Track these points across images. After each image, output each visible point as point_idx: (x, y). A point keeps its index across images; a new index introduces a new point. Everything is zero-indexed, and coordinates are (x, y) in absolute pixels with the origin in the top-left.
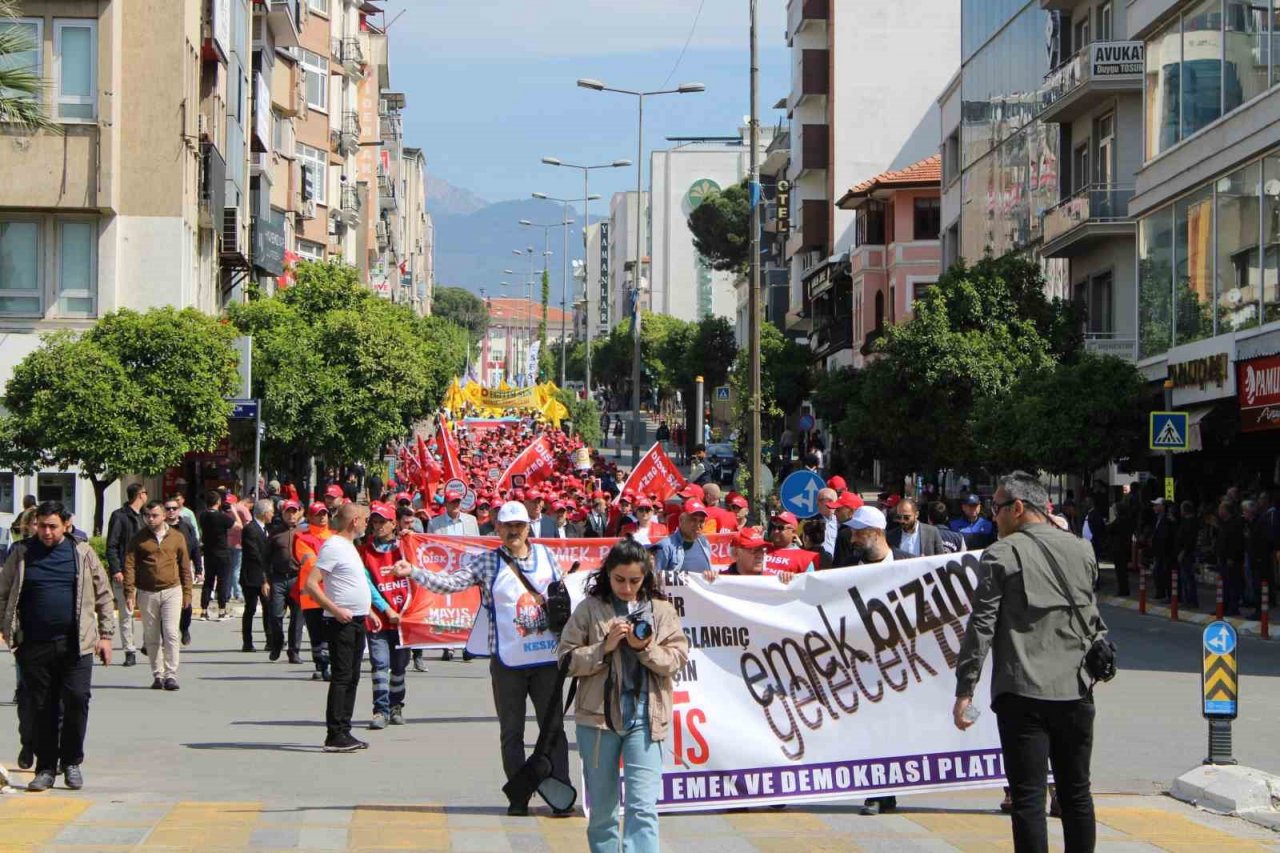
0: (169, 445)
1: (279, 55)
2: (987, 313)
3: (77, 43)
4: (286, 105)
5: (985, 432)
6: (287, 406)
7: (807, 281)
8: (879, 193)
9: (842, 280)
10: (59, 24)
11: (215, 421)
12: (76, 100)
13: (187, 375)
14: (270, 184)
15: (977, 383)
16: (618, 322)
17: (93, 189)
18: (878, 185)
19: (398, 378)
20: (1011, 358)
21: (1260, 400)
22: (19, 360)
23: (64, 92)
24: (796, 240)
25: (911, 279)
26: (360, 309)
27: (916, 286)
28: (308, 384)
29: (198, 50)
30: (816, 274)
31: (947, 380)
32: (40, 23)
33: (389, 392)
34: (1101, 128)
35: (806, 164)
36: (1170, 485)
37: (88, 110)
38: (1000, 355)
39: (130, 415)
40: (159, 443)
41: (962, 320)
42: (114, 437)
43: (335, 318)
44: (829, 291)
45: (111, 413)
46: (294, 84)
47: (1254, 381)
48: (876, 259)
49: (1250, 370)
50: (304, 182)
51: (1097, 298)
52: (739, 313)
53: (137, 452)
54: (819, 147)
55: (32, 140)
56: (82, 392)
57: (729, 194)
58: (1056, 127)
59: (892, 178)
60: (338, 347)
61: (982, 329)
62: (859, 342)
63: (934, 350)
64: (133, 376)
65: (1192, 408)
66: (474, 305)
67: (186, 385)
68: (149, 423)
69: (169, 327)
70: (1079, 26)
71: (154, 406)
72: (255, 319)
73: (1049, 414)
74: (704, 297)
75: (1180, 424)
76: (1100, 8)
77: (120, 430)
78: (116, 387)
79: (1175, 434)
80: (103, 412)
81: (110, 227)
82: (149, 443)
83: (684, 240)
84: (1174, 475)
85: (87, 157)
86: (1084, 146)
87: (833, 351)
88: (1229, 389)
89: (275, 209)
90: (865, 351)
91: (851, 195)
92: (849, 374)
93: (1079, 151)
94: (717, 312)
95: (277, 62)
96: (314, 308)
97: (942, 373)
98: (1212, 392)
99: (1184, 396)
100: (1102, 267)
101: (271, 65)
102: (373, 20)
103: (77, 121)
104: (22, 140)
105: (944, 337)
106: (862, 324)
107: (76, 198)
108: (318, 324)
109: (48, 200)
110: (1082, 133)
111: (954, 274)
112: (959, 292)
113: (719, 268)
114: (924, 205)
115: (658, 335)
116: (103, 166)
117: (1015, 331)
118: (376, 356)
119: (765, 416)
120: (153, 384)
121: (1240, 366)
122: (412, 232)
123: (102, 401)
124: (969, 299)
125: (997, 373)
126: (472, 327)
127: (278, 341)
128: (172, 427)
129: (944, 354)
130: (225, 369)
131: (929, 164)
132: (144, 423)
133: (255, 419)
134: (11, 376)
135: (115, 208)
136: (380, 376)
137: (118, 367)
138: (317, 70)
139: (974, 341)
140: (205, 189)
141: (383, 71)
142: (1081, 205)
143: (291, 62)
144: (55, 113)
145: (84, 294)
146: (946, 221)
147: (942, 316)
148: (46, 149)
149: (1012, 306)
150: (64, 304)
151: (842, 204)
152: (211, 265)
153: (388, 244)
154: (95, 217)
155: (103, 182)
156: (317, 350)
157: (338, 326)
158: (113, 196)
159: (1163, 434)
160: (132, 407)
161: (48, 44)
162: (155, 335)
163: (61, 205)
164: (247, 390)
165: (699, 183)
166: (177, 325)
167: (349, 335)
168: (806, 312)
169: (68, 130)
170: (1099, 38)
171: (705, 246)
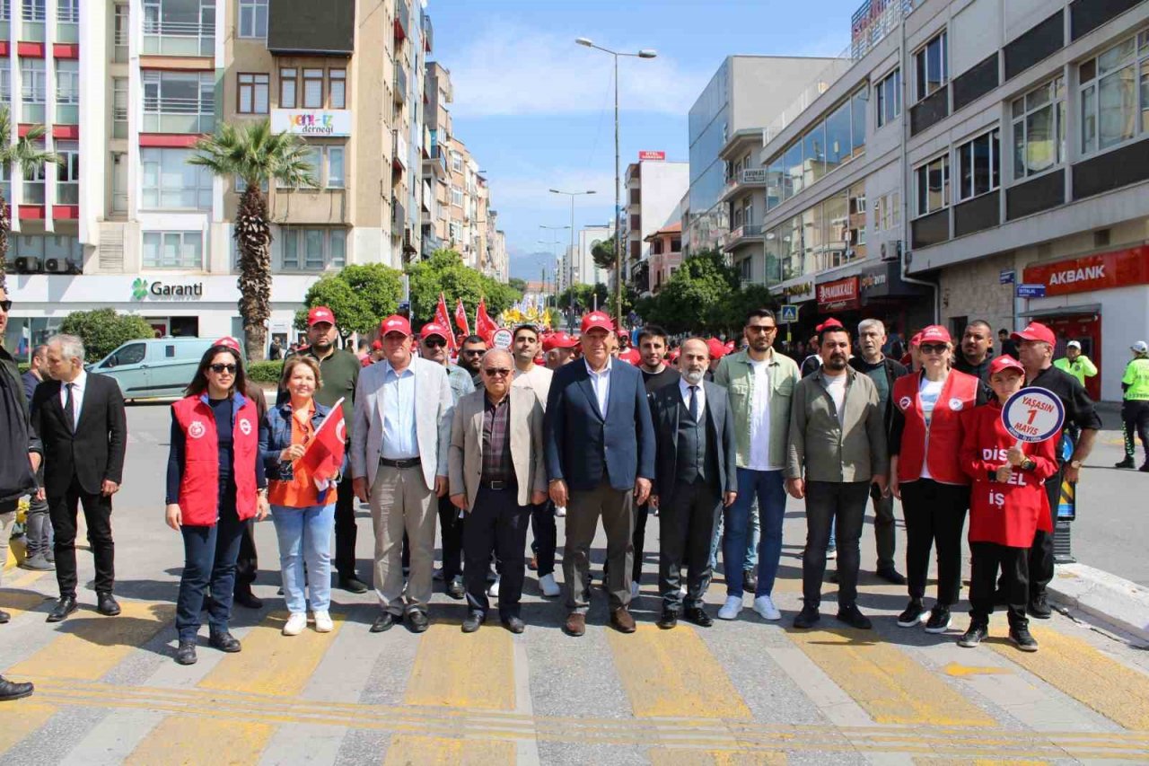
0: (370, 320)
1: (439, 181)
2: (704, 272)
3: (336, 155)
4: (443, 200)
5: (706, 317)
6: (426, 306)
7: (633, 269)
8: (658, 236)
9: (645, 268)
10: (329, 148)
11: (391, 311)
12: (336, 179)
13: (378, 291)
14: (435, 228)
15: (701, 298)
16: (568, 287)
17: (343, 215)
18: (658, 233)
19: (472, 294)
20: (714, 289)
21: (826, 300)
22: (311, 285)
23: (332, 175)
24: (629, 255)
25: (670, 266)
26: (458, 267)
27: (672, 269)
28: (435, 297)
29: (390, 161)
30: (636, 265)
31: (689, 297)
32: (321, 148)
33: (469, 300)
34: (746, 202)
35: (632, 228)
36: (789, 335)
37: (341, 183)
38: (710, 288)
39: (352, 307)
40: (367, 319)
41: (695, 274)
42: (346, 317)
43: (447, 270)
44: (641, 272)
45: (344, 307)
46: (446, 193)
47: (824, 292)
48: (657, 259)
49: (822, 288)
50: (451, 229)
51: (745, 267)
52: (609, 282)
53: (357, 323)
54: (636, 222)
55: (318, 196)
56: (332, 298)
57: (605, 243)
58: (728, 204)
59: (663, 230)
60: (448, 282)
61: (703, 278)
62: (651, 288)
63: (685, 286)
64: (356, 291)
65: (798, 304)
66: (522, 283)
67: (377, 295)
68: (361, 311)
69: (370, 271)
70: (736, 166)
71: (364, 305)
72: (416, 271)
73: (735, 308)
74: (597, 277)
75: (793, 310)
76: (745, 158)
77: (349, 314)
78: (347, 296)
79: (792, 315)
80: (341, 307)
81: (351, 232)
82: (361, 320)
83: (590, 258)
84: (791, 331)
85: (340, 202)
86: (739, 210)
87: (641, 292)
88: (812, 296)
89: (438, 238)
90: (654, 292)
91: (648, 237)
92: (649, 298)
93: (737, 213)
94: (601, 281)
95: (438, 184)
96: (439, 266)
97: (688, 295)
98: (804, 298)
99: (795, 299)
100: (746, 255)
101: (435, 184)
102: (483, 183)
103: (336, 187)
104: (314, 196)
105: (688, 281)
106: (652, 282)
107: (336, 219)
108: (440, 273)
109: (324, 221)
110: (738, 206)
111: (691, 259)
112: (694, 264)
113: (602, 268)
114: (675, 240)
115: (581, 290)
116: (347, 206)
117: (715, 279)
118: (463, 285)
119: (623, 306)
120: (363, 295)
121: (818, 286)
122: (500, 257)
123: (340, 301)
124: (698, 268)
125: (708, 295)
126: (522, 290)
127: (422, 280)
128: (371, 313)
129: (688, 288)
130: (395, 288)
131: (677, 225)
132: (359, 311)
133: (408, 310)
134: (308, 293)
135: (354, 224)
136: (465, 293)
137: (348, 287)
138: (459, 193)
139: (699, 283)
140: (394, 218)
141: (487, 200)
142: (740, 232)
143: (445, 185)
144: (328, 183)
145: (341, 259)
146: (683, 244)
147: (688, 273)
148: (324, 198)
149: (714, 269)
150: (333, 264)
151: (645, 240)
152: (399, 250)
153: (490, 260)
154: (345, 227)
155: (346, 213)
156: (439, 283)
157: (447, 273)
158: (352, 218)
159: (787, 314)
160: (354, 304)
161: (325, 156)
162: (363, 274)
163: (331, 222)
164: (406, 299)
165: (595, 241)
166: (373, 270)
167: (451, 276)
168: (632, 280)
169: (331, 191)
170: (745, 168)
171: (597, 261)
